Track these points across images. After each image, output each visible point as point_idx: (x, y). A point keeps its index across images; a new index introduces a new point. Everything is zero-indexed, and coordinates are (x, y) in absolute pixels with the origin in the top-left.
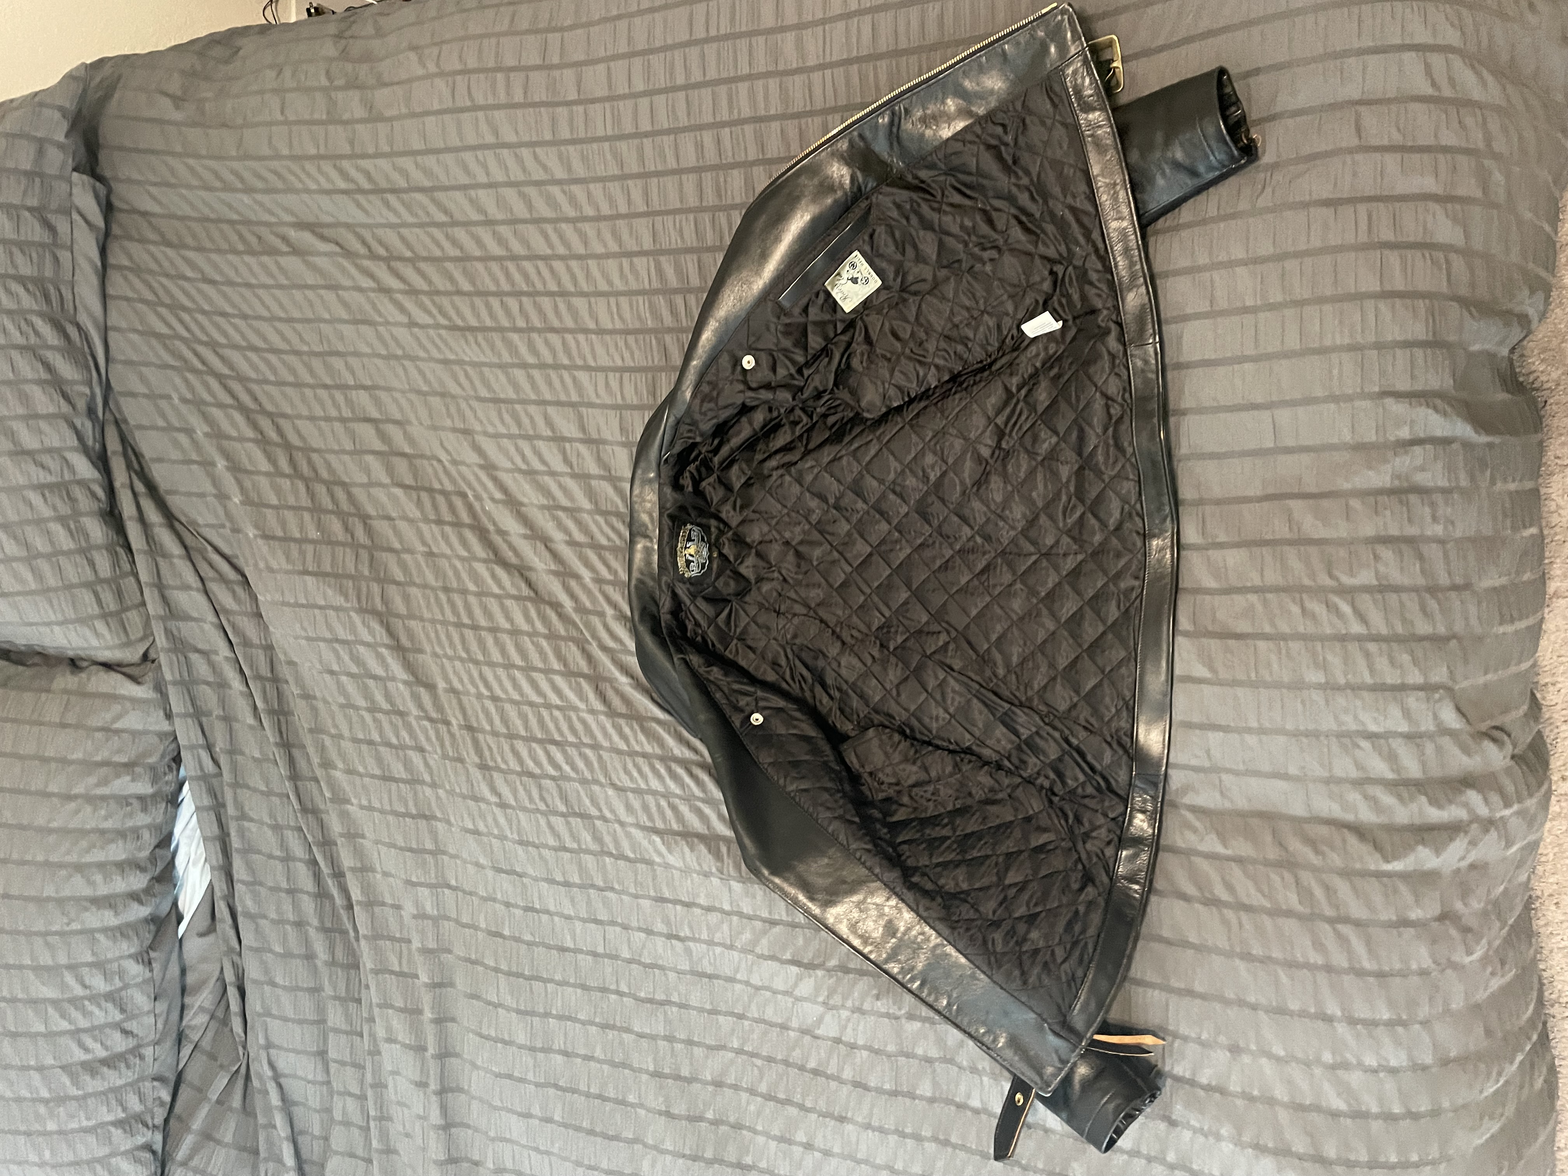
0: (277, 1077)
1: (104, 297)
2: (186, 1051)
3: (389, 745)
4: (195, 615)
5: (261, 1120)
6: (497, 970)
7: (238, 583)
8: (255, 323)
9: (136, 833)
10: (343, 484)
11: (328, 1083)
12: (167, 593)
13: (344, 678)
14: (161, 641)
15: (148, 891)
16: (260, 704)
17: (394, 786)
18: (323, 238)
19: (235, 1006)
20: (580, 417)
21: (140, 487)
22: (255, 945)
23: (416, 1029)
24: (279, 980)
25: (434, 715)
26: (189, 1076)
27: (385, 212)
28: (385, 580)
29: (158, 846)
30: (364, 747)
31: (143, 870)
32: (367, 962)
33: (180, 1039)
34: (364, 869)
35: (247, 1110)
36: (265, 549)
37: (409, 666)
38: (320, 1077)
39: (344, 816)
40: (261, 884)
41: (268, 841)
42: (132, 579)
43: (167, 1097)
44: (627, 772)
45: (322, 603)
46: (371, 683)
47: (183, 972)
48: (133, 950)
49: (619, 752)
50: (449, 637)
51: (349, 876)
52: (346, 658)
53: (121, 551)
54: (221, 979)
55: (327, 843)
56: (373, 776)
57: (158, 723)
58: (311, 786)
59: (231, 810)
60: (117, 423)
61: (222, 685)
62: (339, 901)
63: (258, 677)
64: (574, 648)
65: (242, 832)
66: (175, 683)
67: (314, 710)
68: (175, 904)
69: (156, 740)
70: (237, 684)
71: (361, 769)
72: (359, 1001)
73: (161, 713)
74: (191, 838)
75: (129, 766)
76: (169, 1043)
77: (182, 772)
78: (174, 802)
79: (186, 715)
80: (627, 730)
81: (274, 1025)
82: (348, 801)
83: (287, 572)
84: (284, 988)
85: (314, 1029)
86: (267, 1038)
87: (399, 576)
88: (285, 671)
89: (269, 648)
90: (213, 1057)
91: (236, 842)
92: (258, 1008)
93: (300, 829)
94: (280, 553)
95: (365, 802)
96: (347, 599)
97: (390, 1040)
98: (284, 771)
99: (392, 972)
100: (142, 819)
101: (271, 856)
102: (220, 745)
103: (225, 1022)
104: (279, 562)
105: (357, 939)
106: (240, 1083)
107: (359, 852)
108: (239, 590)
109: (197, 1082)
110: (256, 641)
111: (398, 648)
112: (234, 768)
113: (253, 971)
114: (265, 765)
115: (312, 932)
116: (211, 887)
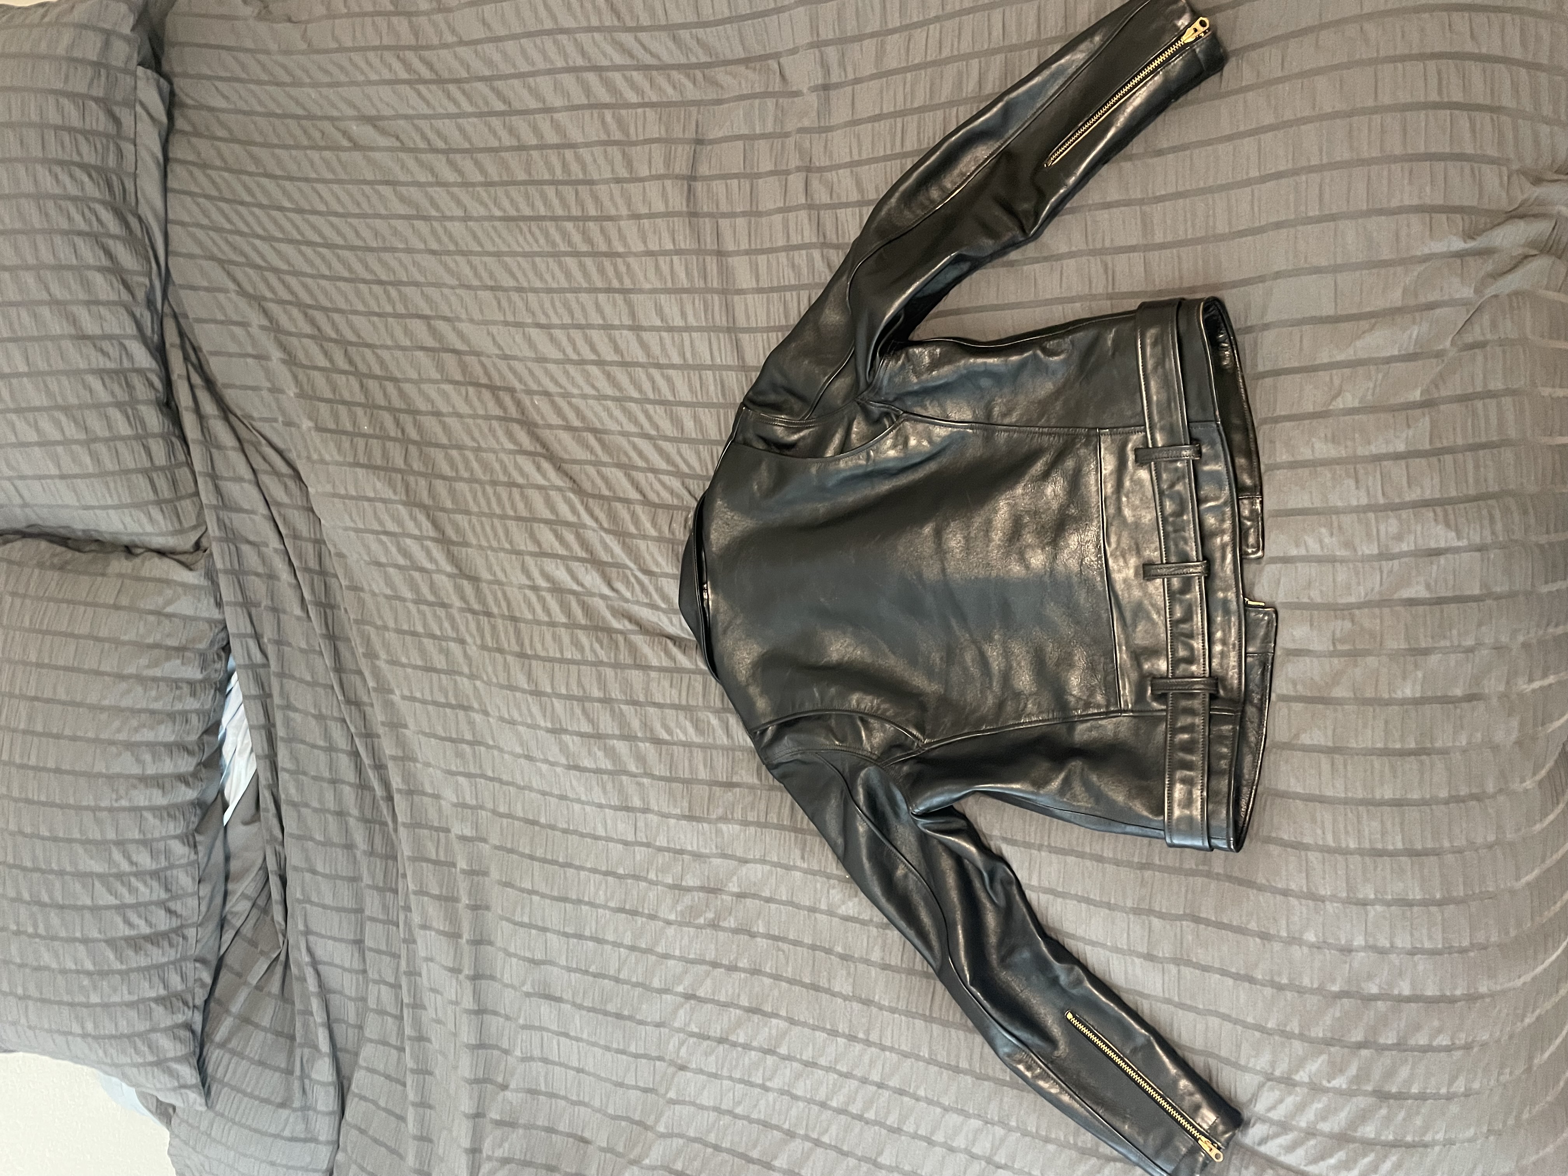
0: (315, 963)
1: (165, 190)
2: (228, 936)
3: (433, 636)
4: (246, 506)
5: (298, 1006)
6: (532, 857)
7: (290, 476)
8: (313, 218)
9: (185, 715)
10: (394, 380)
11: (365, 971)
12: (221, 483)
13: (391, 570)
14: (213, 530)
15: (195, 775)
16: (307, 596)
17: (435, 676)
18: (383, 132)
19: (276, 895)
21: (196, 379)
22: (296, 832)
23: (452, 917)
24: (320, 868)
25: (476, 607)
26: (229, 961)
27: (445, 102)
28: (431, 474)
29: (206, 732)
30: (408, 638)
31: (190, 753)
32: (405, 849)
33: (222, 924)
34: (406, 758)
35: (285, 995)
36: (318, 441)
37: (452, 559)
38: (356, 965)
39: (388, 706)
40: (305, 773)
41: (313, 732)
42: (186, 470)
43: (208, 979)
45: (371, 495)
46: (416, 575)
47: (227, 858)
48: (178, 832)
50: (493, 527)
51: (390, 765)
52: (393, 550)
53: (177, 443)
54: (264, 868)
55: (369, 735)
56: (415, 667)
57: (207, 609)
58: (356, 679)
59: (277, 700)
60: (175, 316)
61: (271, 577)
62: (379, 792)
63: (307, 570)
65: (287, 721)
66: (226, 572)
67: (362, 603)
68: (221, 792)
69: (207, 626)
70: (285, 575)
71: (404, 660)
72: (396, 892)
73: (212, 600)
74: (238, 728)
75: (180, 650)
76: (212, 925)
77: (232, 663)
78: (222, 689)
79: (235, 604)
81: (314, 912)
82: (391, 692)
83: (338, 464)
84: (324, 876)
85: (353, 916)
86: (306, 926)
87: (446, 470)
88: (334, 565)
89: (319, 542)
90: (253, 943)
91: (281, 731)
92: (299, 895)
93: (344, 721)
94: (332, 445)
95: (407, 693)
96: (395, 492)
97: (424, 927)
98: (329, 662)
99: (428, 860)
100: (191, 704)
101: (314, 746)
102: (268, 633)
103: (266, 910)
104: (330, 453)
105: (396, 830)
106: (279, 969)
107: (401, 742)
108: (291, 484)
109: (237, 967)
110: (305, 533)
111: (443, 540)
112: (281, 657)
113: (294, 857)
114: (311, 656)
115: (352, 822)
116: (256, 776)
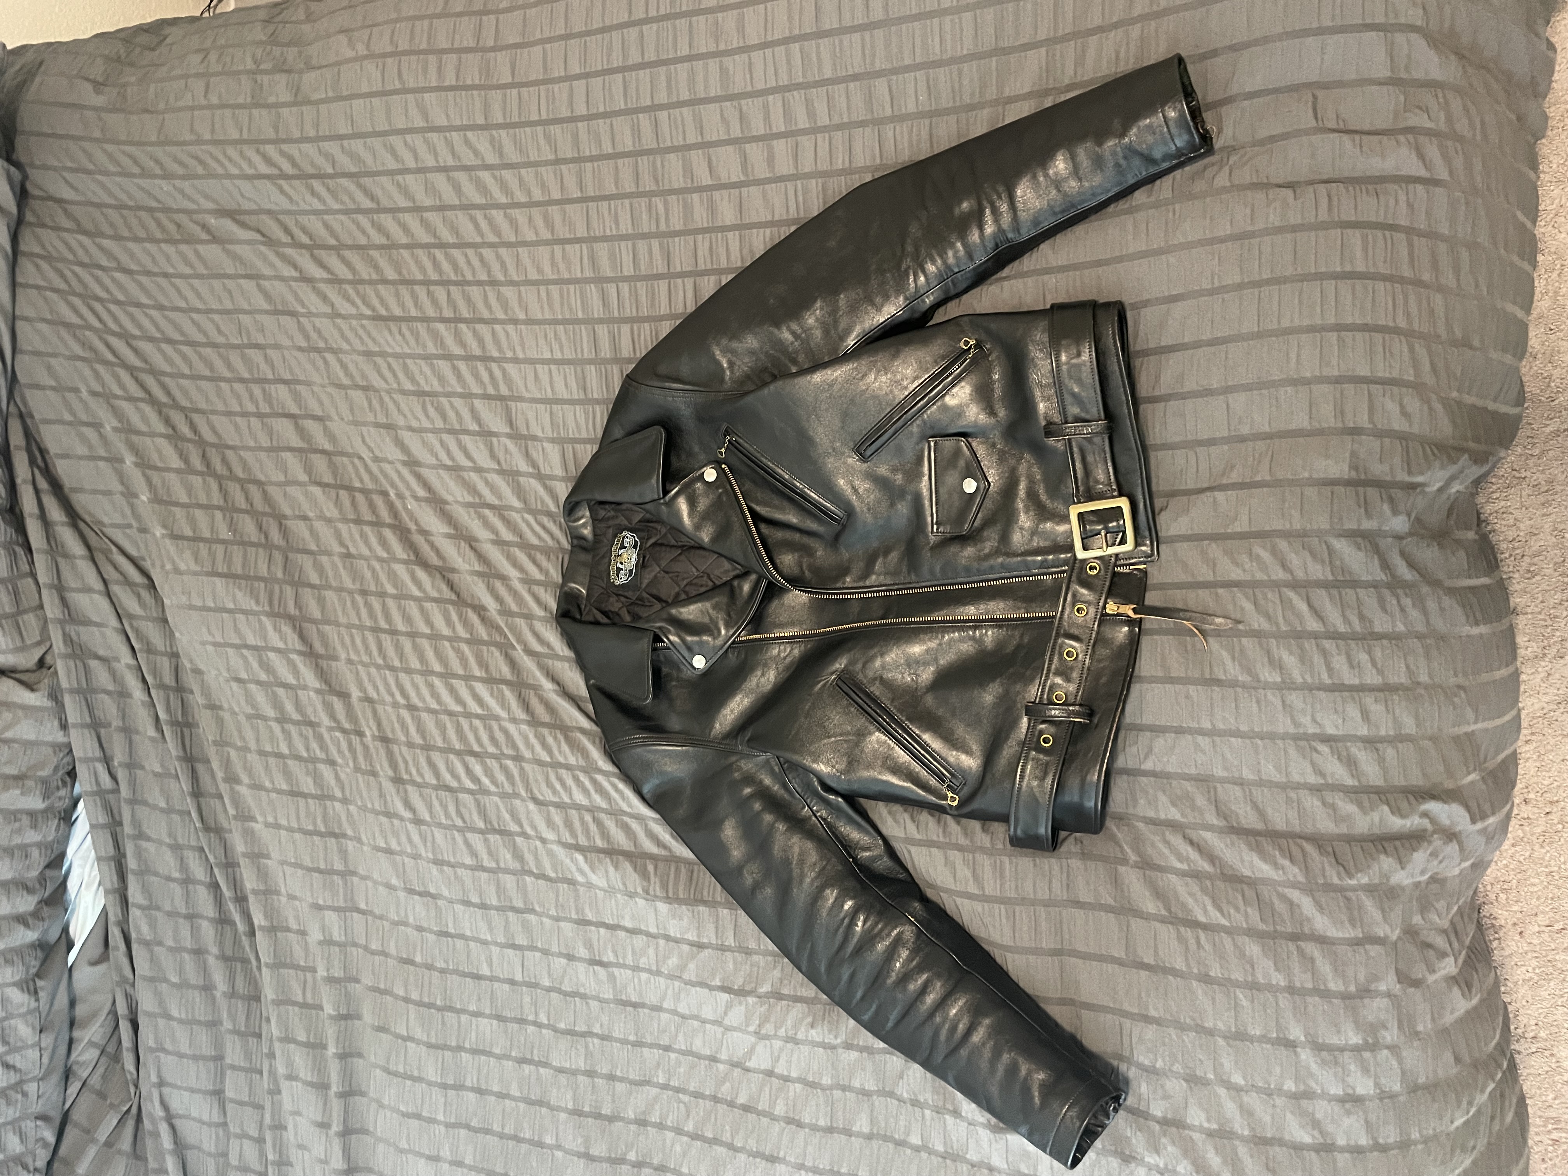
0: (169, 1118)
2: (73, 1089)
3: (299, 758)
4: (95, 619)
5: (152, 1164)
6: (407, 1000)
7: (143, 586)
8: (171, 314)
9: (24, 850)
10: (259, 483)
11: (225, 1124)
12: (67, 595)
13: (252, 687)
14: (59, 645)
15: (36, 914)
16: (162, 715)
17: (302, 802)
18: (243, 225)
19: (127, 1042)
20: (508, 412)
21: (43, 485)
22: (148, 974)
23: (320, 1067)
24: (175, 1013)
25: (347, 726)
26: (75, 1116)
27: (309, 197)
28: (299, 583)
29: (48, 866)
30: (272, 761)
31: (30, 890)
32: (269, 992)
33: (67, 1075)
34: (268, 891)
35: (137, 1153)
36: (172, 549)
37: (322, 674)
38: (216, 1118)
39: (249, 835)
40: (158, 908)
41: (167, 863)
42: (30, 580)
43: (51, 1139)
44: (549, 785)
45: (231, 606)
46: (281, 691)
47: (72, 1003)
48: (17, 978)
49: (540, 763)
50: (365, 642)
51: (251, 899)
52: (255, 665)
53: (20, 551)
54: (113, 1012)
55: (230, 865)
56: (280, 792)
57: (52, 733)
58: (215, 803)
59: (128, 829)
60: (21, 417)
61: (123, 694)
62: (241, 927)
63: (162, 686)
64: (497, 653)
65: (139, 854)
66: (72, 691)
67: (220, 722)
68: (65, 930)
69: (50, 750)
70: (138, 693)
71: (268, 784)
72: (260, 1036)
73: (56, 723)
74: (85, 859)
75: (19, 778)
76: (55, 1078)
77: (77, 789)
78: (67, 819)
79: (83, 726)
80: (550, 740)
81: (168, 1061)
82: (253, 819)
83: (195, 574)
84: (181, 1021)
85: (211, 1065)
86: (159, 1076)
87: (314, 579)
88: (189, 680)
89: (175, 656)
90: (101, 1096)
91: (132, 863)
92: (151, 1043)
93: (202, 850)
94: (188, 554)
95: (270, 820)
96: (258, 603)
97: (290, 1077)
98: (186, 786)
99: (295, 1003)
100: (32, 837)
101: (169, 879)
102: (119, 756)
103: (116, 1058)
104: (186, 562)
105: (259, 968)
106: (130, 1124)
107: (263, 874)
108: (145, 594)
109: (84, 1122)
110: (160, 647)
111: (311, 654)
112: (133, 783)
113: (146, 1002)
114: (166, 781)
115: (211, 960)
116: (104, 912)
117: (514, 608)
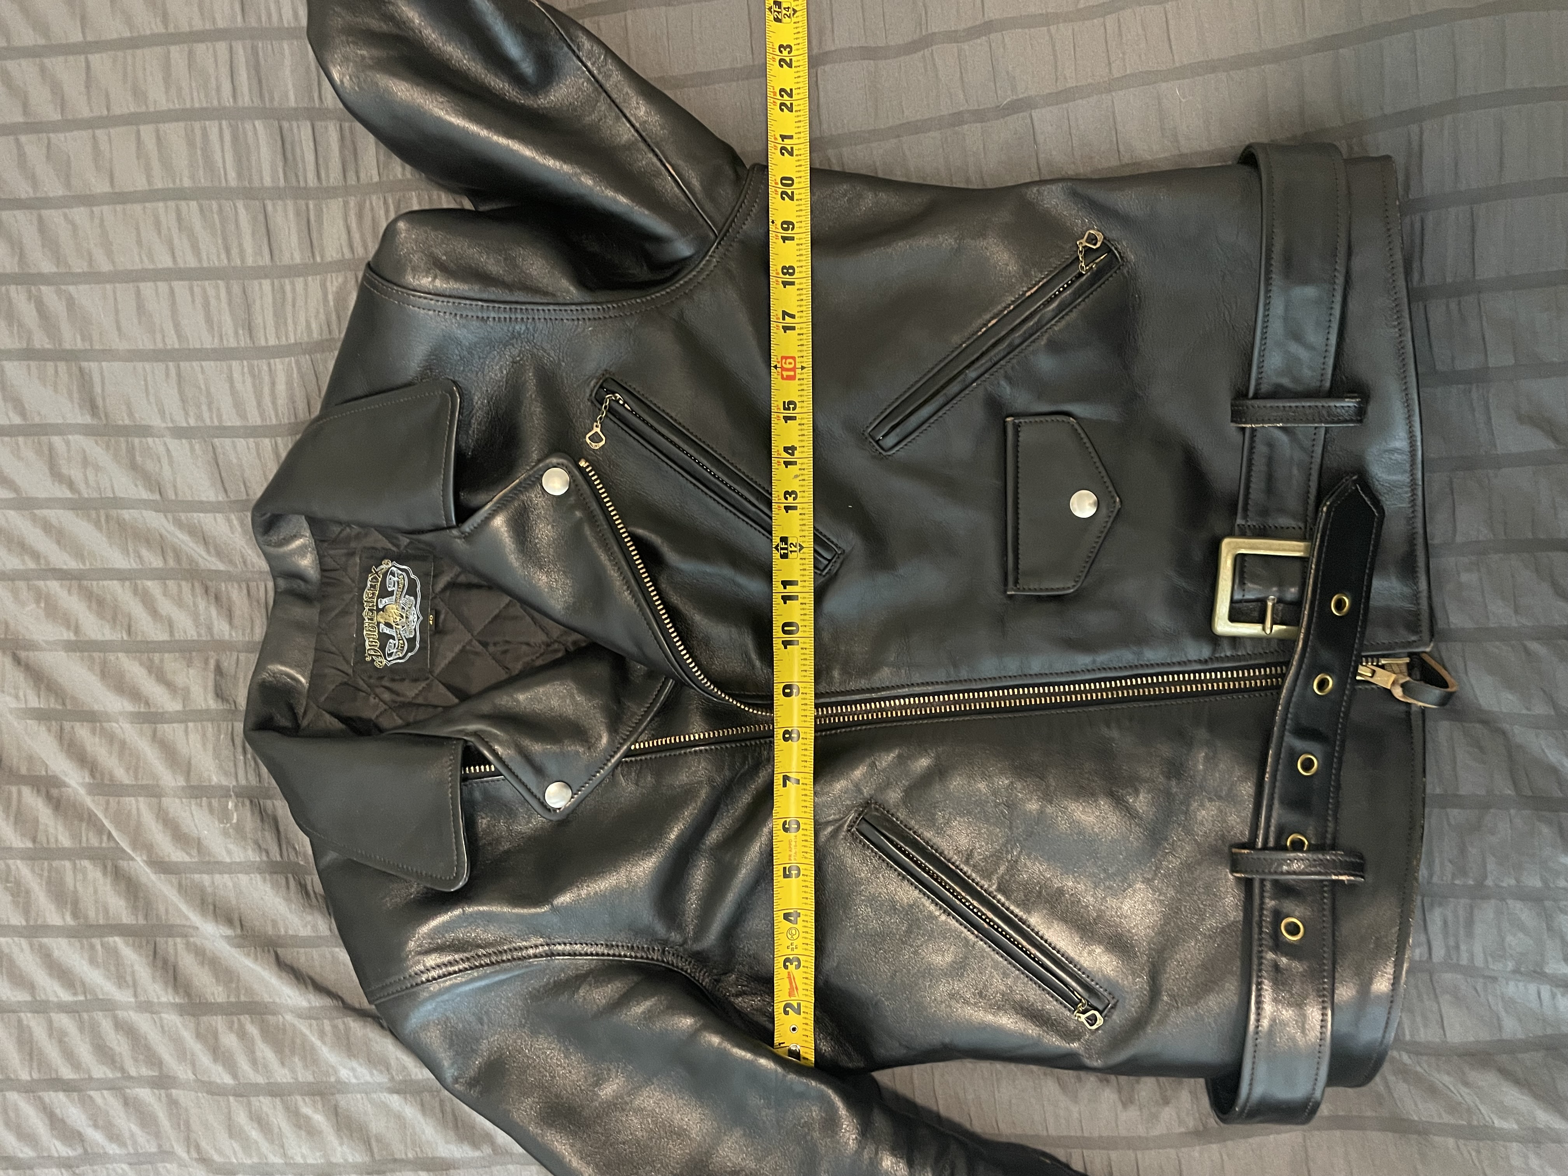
20: (84, 382)
44: (233, 1131)
49: (213, 1090)
64: (93, 872)
80: (229, 1040)
117: (122, 775)
